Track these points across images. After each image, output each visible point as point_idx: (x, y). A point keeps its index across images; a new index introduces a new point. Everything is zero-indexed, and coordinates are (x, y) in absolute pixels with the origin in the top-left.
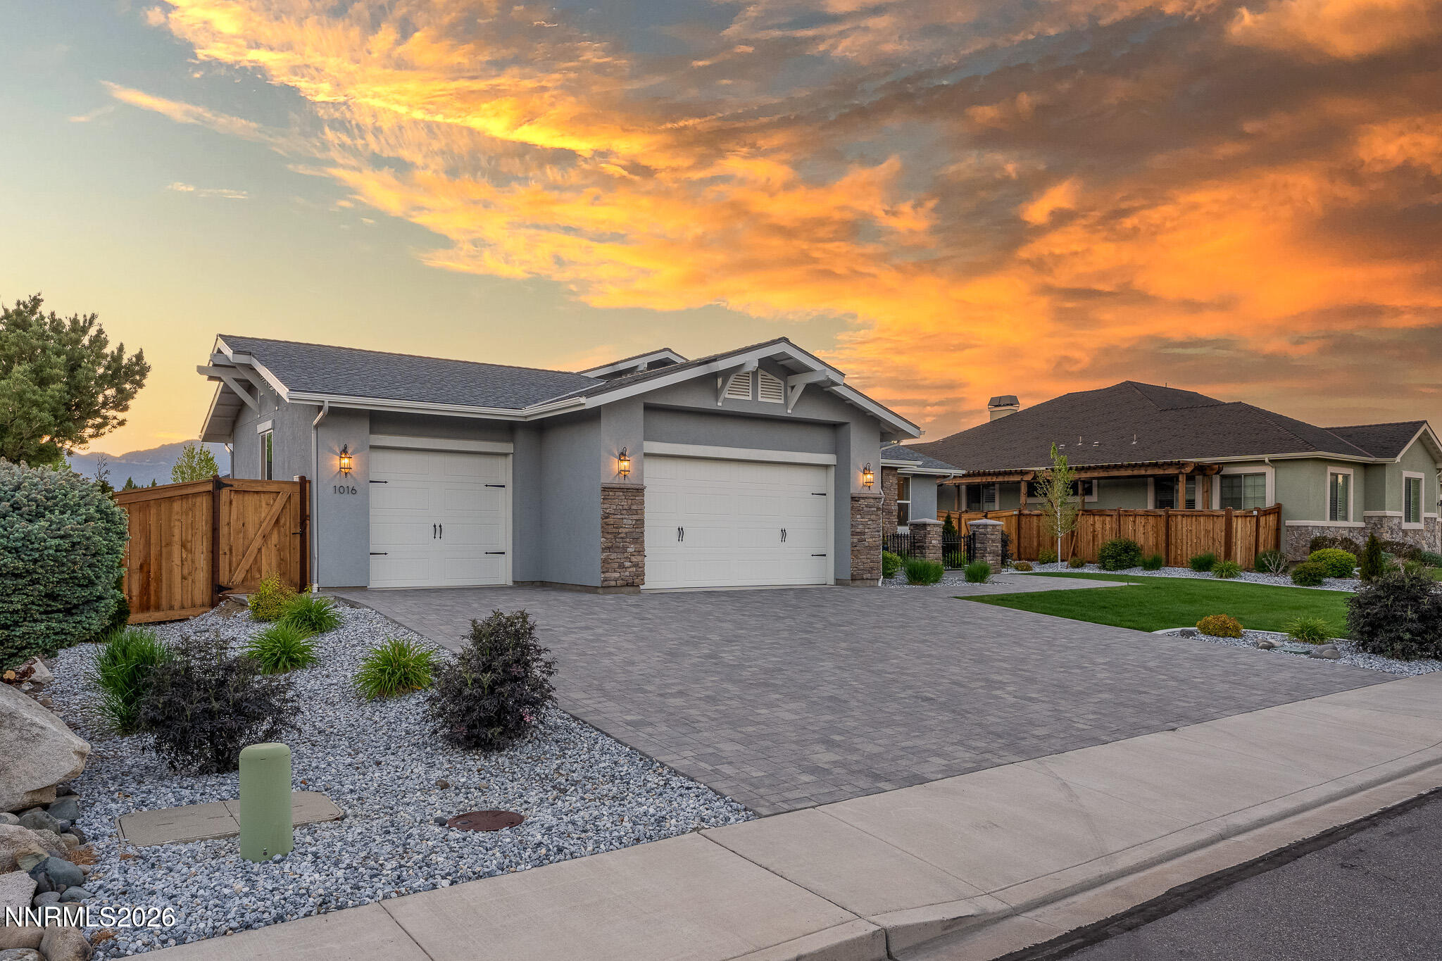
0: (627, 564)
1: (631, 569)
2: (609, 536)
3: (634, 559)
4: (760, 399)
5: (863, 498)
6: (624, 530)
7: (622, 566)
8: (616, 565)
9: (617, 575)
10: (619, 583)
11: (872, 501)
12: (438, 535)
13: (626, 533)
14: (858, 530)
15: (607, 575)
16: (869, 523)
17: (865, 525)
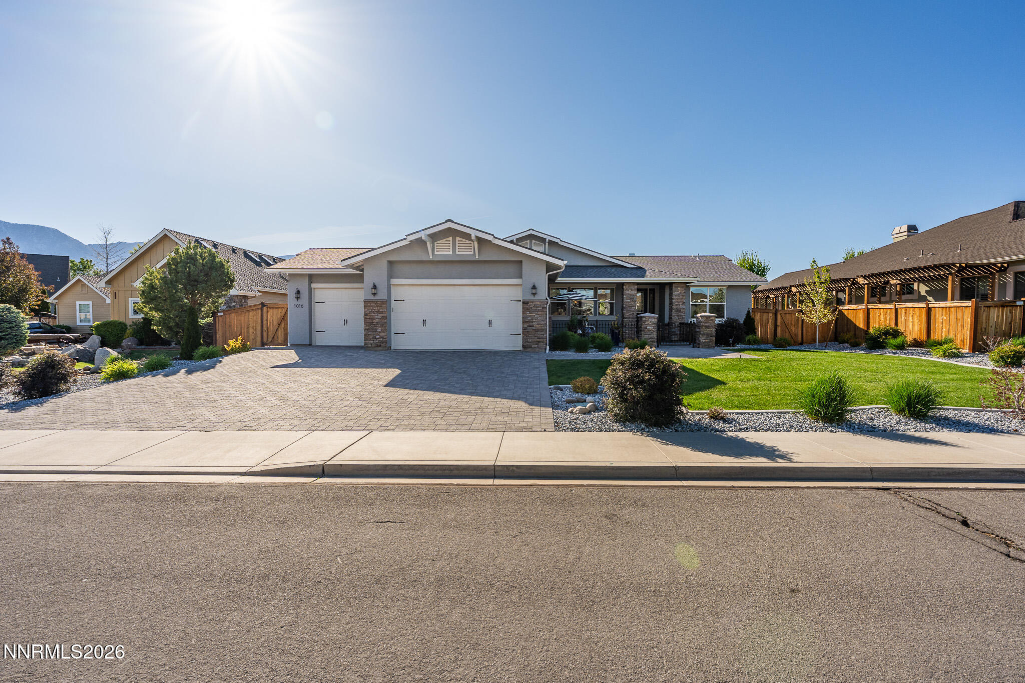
0: (377, 337)
1: (380, 339)
2: (368, 324)
3: (380, 334)
4: (457, 253)
5: (531, 302)
6: (376, 321)
7: (374, 338)
8: (371, 337)
9: (372, 342)
10: (373, 345)
11: (539, 303)
12: (346, 324)
13: (377, 323)
14: (527, 320)
15: (367, 342)
16: (536, 316)
17: (533, 317)
